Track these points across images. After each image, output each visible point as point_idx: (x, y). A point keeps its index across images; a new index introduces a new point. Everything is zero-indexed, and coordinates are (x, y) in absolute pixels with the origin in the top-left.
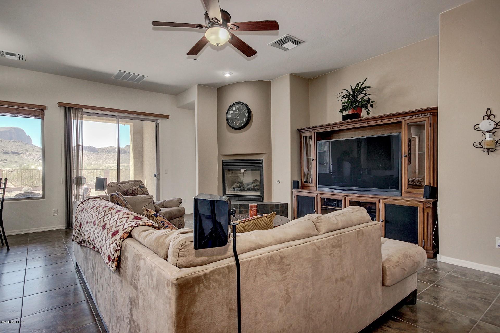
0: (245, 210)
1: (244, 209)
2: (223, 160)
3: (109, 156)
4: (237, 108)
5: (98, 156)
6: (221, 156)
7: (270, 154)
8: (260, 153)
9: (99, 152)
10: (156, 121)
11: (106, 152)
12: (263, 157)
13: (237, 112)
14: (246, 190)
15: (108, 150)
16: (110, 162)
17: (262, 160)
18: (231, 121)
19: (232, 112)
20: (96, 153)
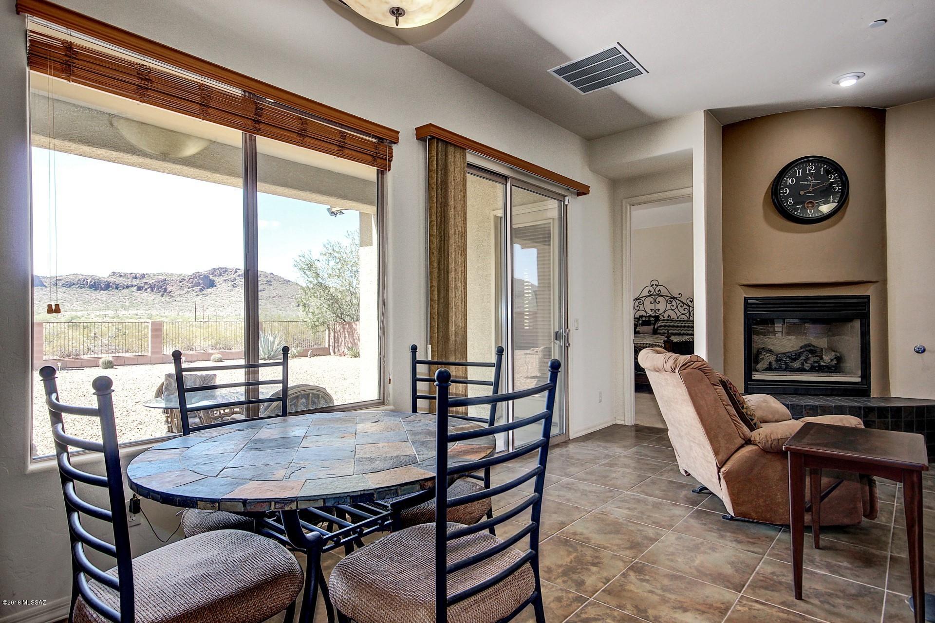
0: (879, 420)
1: (879, 417)
2: (745, 299)
3: (72, 294)
4: (810, 170)
5: (44, 295)
6: (740, 288)
7: (884, 282)
8: (865, 280)
9: (46, 287)
10: (561, 198)
11: (63, 286)
12: (870, 291)
13: (808, 181)
14: (808, 369)
15: (67, 282)
16: (72, 307)
17: (868, 297)
18: (790, 203)
19: (792, 181)
20: (40, 287)
